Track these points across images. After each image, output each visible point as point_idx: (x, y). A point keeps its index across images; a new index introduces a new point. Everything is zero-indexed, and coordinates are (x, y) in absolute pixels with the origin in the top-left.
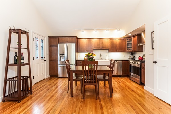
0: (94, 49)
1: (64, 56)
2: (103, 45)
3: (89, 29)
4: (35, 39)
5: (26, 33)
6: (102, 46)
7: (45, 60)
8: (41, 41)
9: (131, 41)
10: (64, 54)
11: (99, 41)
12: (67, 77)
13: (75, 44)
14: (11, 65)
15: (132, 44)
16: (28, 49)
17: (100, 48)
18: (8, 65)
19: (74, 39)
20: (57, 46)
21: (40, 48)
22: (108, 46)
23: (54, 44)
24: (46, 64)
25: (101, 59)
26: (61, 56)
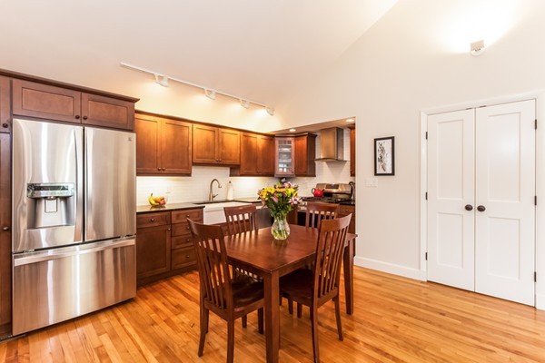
0: (195, 164)
2: (224, 151)
6: (222, 154)
9: (290, 147)
11: (210, 134)
15: (293, 154)
17: (214, 162)
22: (238, 155)
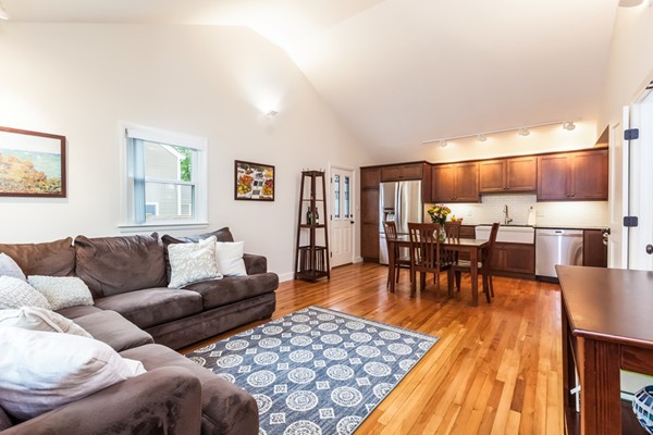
0: (483, 194)
1: (393, 213)
2: (514, 180)
3: (463, 137)
4: (335, 179)
5: (322, 174)
6: (511, 181)
7: (352, 222)
8: (344, 180)
10: (393, 209)
11: (498, 166)
12: (387, 263)
13: (420, 182)
14: (304, 226)
16: (325, 200)
17: (501, 189)
18: (300, 226)
19: (418, 170)
20: (378, 189)
21: (343, 196)
23: (373, 184)
24: (355, 230)
25: (511, 223)
26: (386, 214)
